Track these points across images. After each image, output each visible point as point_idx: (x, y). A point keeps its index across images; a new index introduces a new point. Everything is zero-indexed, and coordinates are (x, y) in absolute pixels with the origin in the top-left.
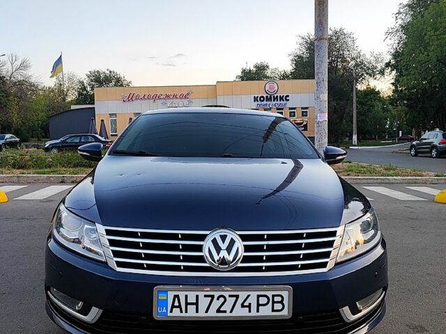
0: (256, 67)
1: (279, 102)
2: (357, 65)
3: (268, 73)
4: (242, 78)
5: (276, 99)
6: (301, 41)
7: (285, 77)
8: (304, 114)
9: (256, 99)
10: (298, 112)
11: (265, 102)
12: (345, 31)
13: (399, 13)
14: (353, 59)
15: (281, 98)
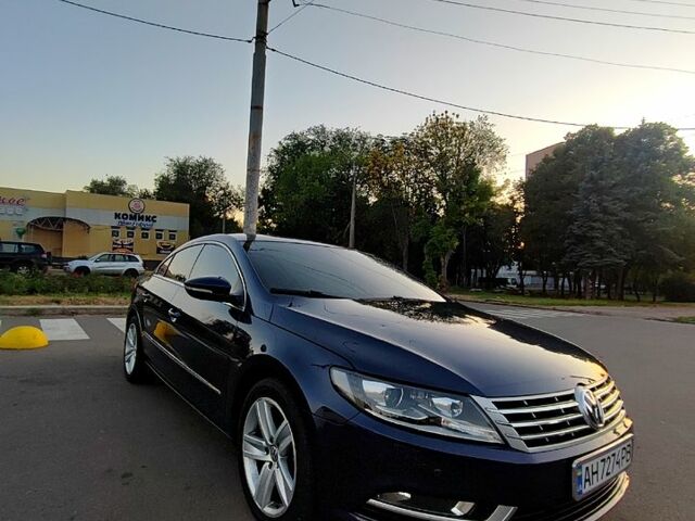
0: (111, 180)
1: (145, 222)
2: (225, 194)
3: (125, 188)
4: (92, 191)
5: (141, 218)
6: (169, 162)
7: (145, 196)
8: (172, 237)
9: (117, 216)
10: (165, 235)
11: (128, 221)
12: (215, 162)
13: (270, 156)
14: (221, 189)
15: (148, 219)
